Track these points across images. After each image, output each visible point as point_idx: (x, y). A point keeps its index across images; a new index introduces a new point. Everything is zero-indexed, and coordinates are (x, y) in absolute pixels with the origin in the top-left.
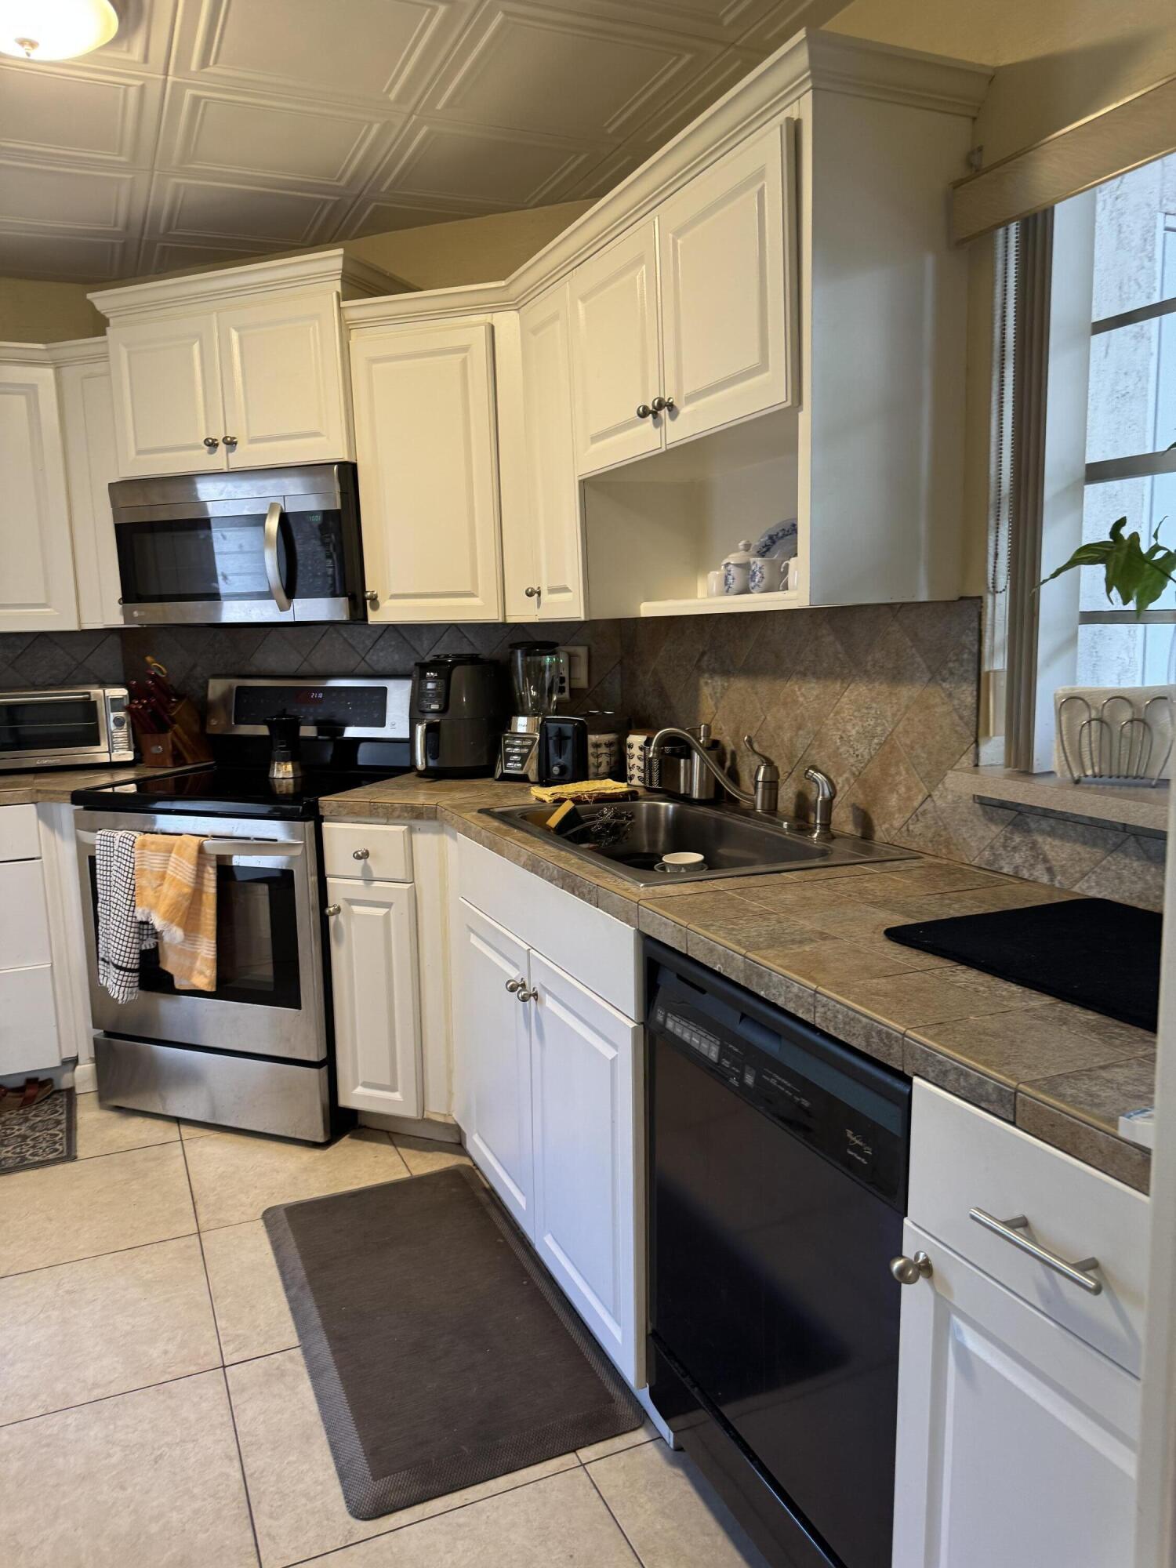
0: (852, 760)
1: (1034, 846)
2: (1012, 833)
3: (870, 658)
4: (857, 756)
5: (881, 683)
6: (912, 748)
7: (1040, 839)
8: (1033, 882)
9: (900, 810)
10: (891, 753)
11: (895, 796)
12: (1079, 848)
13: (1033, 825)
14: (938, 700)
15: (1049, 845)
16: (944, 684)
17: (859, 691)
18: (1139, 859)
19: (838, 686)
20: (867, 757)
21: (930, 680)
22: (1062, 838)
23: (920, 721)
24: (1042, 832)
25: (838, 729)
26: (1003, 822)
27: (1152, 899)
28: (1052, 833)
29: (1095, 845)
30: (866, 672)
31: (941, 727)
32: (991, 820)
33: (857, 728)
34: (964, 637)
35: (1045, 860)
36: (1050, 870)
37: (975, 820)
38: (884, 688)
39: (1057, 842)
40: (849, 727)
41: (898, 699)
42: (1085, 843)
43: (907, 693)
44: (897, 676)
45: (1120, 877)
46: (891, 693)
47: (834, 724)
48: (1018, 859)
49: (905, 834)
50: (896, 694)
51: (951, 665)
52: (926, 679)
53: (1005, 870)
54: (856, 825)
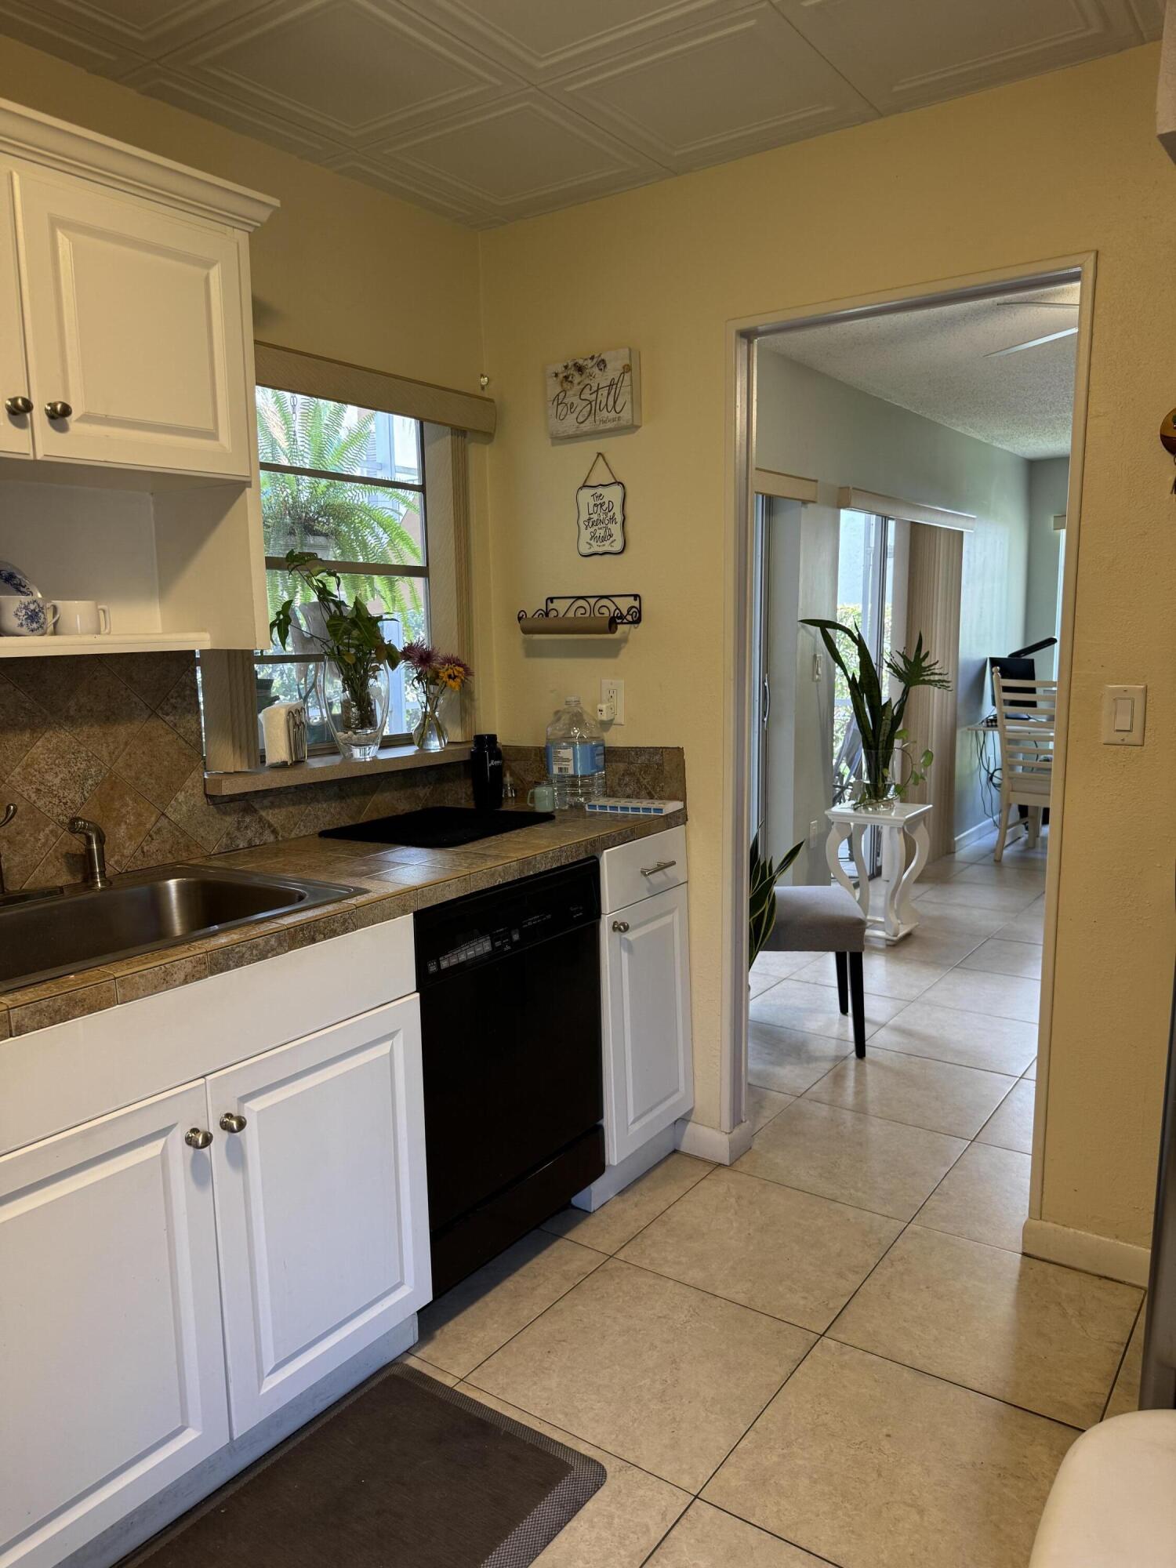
0: (57, 810)
1: (261, 819)
2: (243, 817)
3: (72, 703)
4: (65, 804)
5: (92, 726)
6: (137, 779)
7: (263, 813)
8: (265, 844)
9: (130, 838)
10: (112, 789)
11: (124, 826)
12: (291, 809)
13: (257, 806)
14: (162, 732)
15: (269, 815)
16: (167, 718)
17: (61, 737)
18: (326, 801)
19: (26, 737)
20: (78, 800)
21: (150, 717)
22: (279, 807)
23: (144, 753)
24: (264, 808)
25: (31, 782)
26: (235, 811)
27: (335, 822)
28: (272, 806)
29: (300, 803)
30: (67, 718)
31: (168, 754)
32: (225, 813)
33: (61, 776)
34: (184, 677)
35: (270, 826)
36: (274, 832)
37: (211, 819)
38: (96, 730)
39: (277, 811)
40: (49, 777)
41: (115, 737)
42: (293, 805)
43: (122, 731)
44: (110, 717)
45: (317, 817)
46: (104, 734)
47: (25, 779)
48: (250, 834)
49: (141, 857)
50: (111, 734)
51: (173, 701)
52: (146, 717)
53: (241, 846)
54: (72, 873)
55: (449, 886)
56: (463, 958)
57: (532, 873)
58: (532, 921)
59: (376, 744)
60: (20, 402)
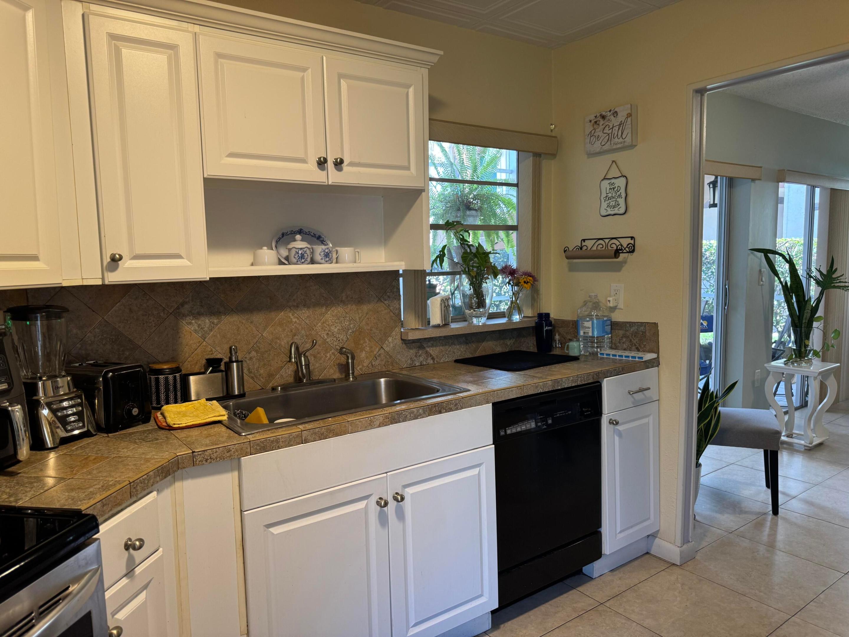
0: (336, 343)
1: (427, 352)
2: (418, 351)
3: (344, 294)
4: (339, 341)
5: (352, 305)
6: (371, 330)
7: (428, 349)
8: (428, 364)
9: (367, 358)
10: (360, 334)
11: (364, 352)
12: (441, 348)
13: (425, 346)
14: (383, 309)
15: (431, 350)
16: (386, 302)
17: (338, 310)
18: (458, 345)
19: (324, 310)
20: (345, 339)
21: (378, 301)
22: (436, 346)
23: (374, 318)
24: (429, 347)
25: (325, 330)
26: (415, 348)
27: (463, 355)
28: (432, 346)
29: (446, 345)
30: (341, 301)
31: (385, 319)
32: (410, 348)
33: (338, 328)
34: (394, 283)
35: (431, 355)
36: (433, 359)
37: (403, 351)
38: (354, 307)
39: (434, 348)
40: (333, 328)
41: (362, 311)
42: (443, 346)
43: (365, 308)
44: (360, 301)
45: (454, 352)
46: (357, 309)
47: (322, 328)
48: (421, 359)
49: (371, 367)
50: (360, 309)
51: (388, 294)
52: (376, 301)
53: (417, 365)
54: (341, 373)
55: (512, 391)
56: (519, 429)
57: (559, 388)
58: (560, 414)
59: (485, 317)
60: (322, 159)
